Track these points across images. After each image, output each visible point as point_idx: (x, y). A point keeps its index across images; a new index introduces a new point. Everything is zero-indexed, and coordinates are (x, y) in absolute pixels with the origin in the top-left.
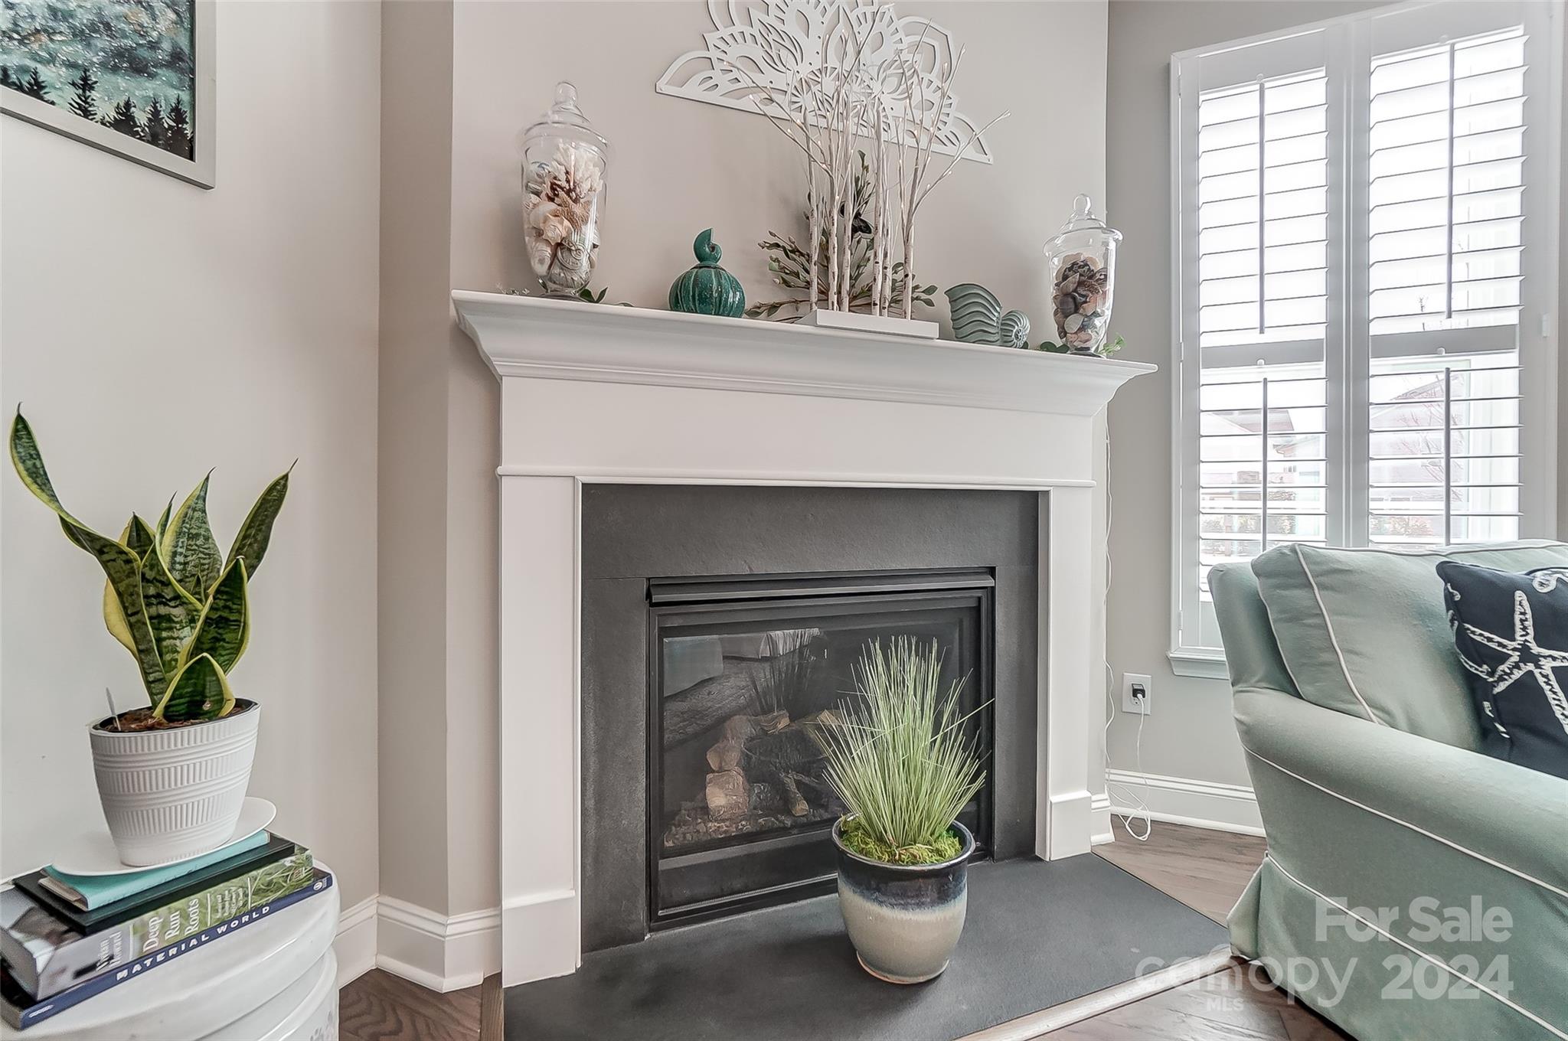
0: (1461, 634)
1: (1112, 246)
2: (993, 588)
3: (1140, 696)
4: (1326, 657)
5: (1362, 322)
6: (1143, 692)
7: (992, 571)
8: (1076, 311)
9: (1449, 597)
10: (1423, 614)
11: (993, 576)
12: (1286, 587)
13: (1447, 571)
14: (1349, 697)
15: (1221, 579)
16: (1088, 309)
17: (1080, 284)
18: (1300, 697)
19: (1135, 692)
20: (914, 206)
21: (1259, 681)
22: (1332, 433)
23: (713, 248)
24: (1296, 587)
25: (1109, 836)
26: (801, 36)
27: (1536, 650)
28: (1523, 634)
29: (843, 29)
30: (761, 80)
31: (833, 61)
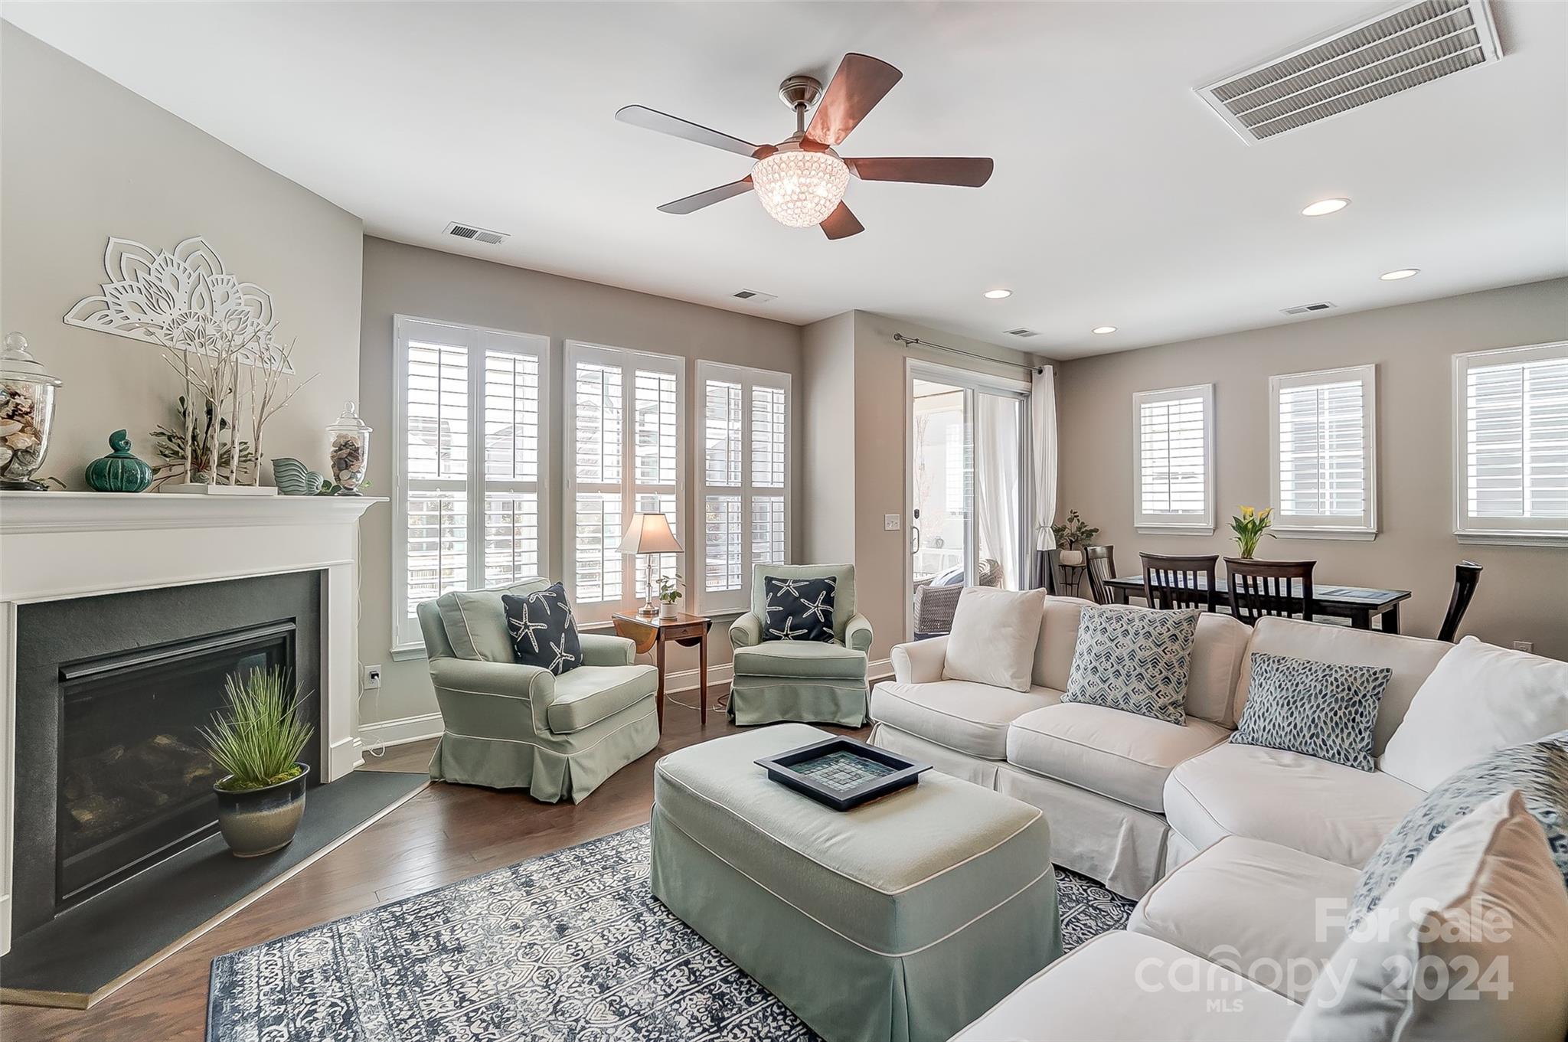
0: (509, 621)
1: (367, 435)
2: (294, 630)
3: (376, 677)
4: (466, 638)
5: (482, 474)
6: (377, 675)
7: (293, 620)
8: (346, 469)
9: (505, 608)
10: (499, 615)
11: (295, 623)
12: (451, 611)
13: (505, 598)
14: (474, 653)
15: (422, 608)
16: (354, 469)
17: (350, 454)
18: (456, 657)
19: (373, 676)
20: (263, 420)
21: (441, 654)
22: (470, 527)
23: (127, 443)
24: (454, 610)
25: (362, 761)
26: (173, 292)
27: (528, 624)
28: (525, 619)
29: (201, 288)
30: (145, 319)
31: (195, 309)
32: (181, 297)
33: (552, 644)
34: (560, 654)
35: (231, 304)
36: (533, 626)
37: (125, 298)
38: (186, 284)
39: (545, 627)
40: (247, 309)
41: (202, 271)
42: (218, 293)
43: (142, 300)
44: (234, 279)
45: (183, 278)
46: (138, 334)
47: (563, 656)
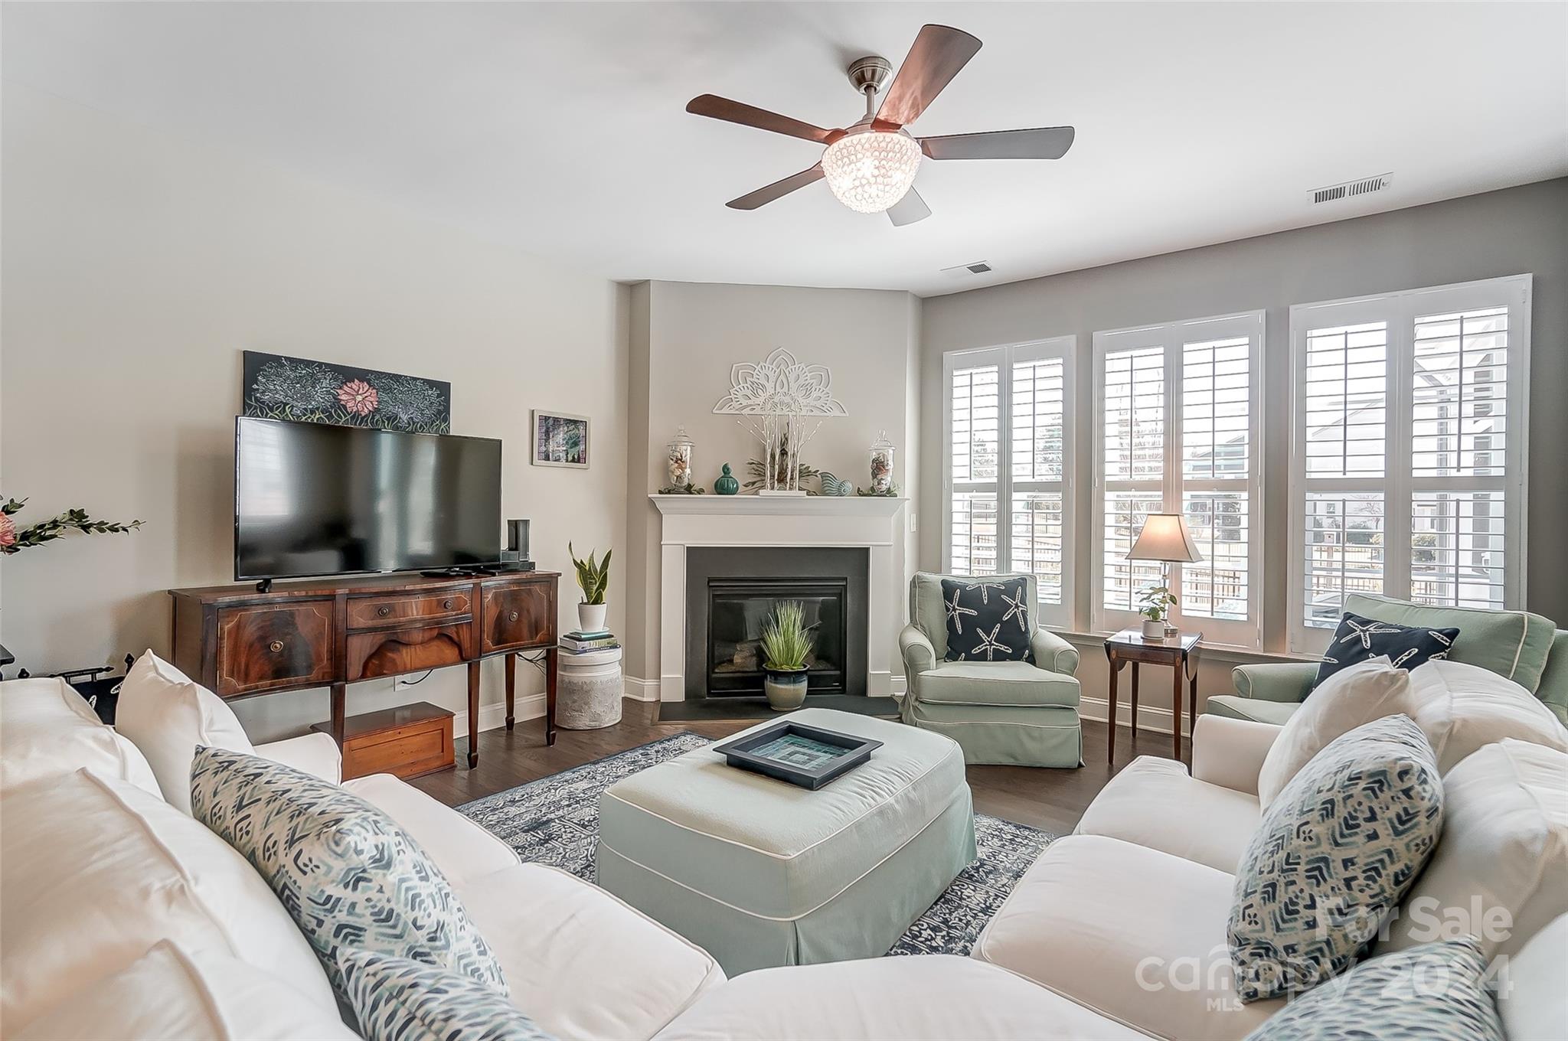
0: (945, 602)
8: (875, 477)
9: (943, 590)
13: (943, 582)
16: (879, 477)
17: (876, 467)
23: (731, 468)
26: (765, 383)
27: (956, 607)
28: (955, 603)
29: (782, 377)
30: (750, 402)
31: (778, 389)
32: (770, 386)
33: (979, 630)
34: (990, 642)
35: (801, 381)
36: (960, 610)
37: (739, 395)
38: (772, 379)
39: (974, 613)
40: (812, 381)
41: (783, 367)
42: (792, 378)
43: (749, 393)
44: (803, 365)
45: (771, 374)
46: (746, 411)
47: (993, 644)
